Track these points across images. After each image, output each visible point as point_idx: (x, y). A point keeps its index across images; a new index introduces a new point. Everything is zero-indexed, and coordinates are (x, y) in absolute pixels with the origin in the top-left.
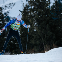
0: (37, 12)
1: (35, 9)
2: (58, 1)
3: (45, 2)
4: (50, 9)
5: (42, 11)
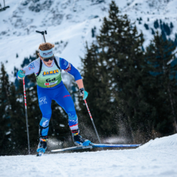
0: (116, 61)
1: (112, 54)
2: (161, 36)
3: (133, 37)
4: (144, 54)
5: (127, 57)
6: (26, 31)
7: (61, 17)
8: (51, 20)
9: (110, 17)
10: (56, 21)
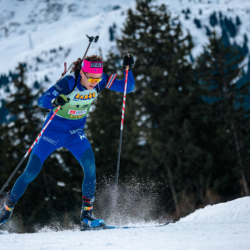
0: (148, 79)
1: (141, 68)
2: (222, 38)
3: (175, 41)
4: (194, 67)
5: (166, 73)
6: (3, 31)
7: (60, 8)
8: (44, 12)
9: (138, 8)
10: (51, 15)
